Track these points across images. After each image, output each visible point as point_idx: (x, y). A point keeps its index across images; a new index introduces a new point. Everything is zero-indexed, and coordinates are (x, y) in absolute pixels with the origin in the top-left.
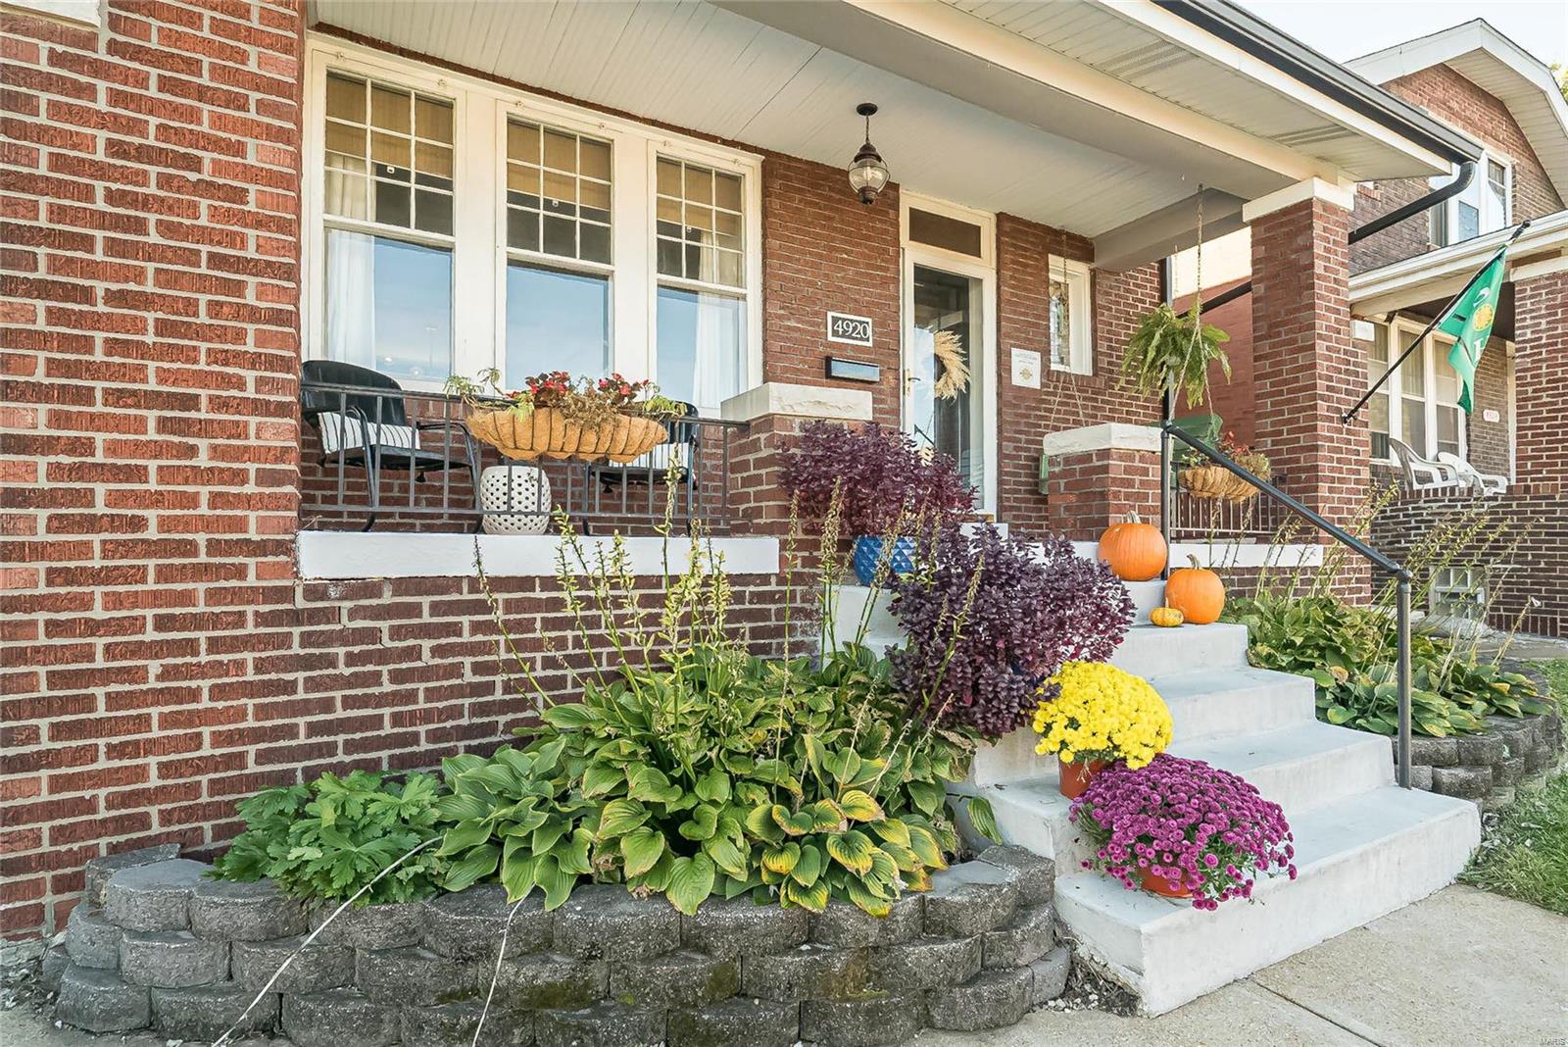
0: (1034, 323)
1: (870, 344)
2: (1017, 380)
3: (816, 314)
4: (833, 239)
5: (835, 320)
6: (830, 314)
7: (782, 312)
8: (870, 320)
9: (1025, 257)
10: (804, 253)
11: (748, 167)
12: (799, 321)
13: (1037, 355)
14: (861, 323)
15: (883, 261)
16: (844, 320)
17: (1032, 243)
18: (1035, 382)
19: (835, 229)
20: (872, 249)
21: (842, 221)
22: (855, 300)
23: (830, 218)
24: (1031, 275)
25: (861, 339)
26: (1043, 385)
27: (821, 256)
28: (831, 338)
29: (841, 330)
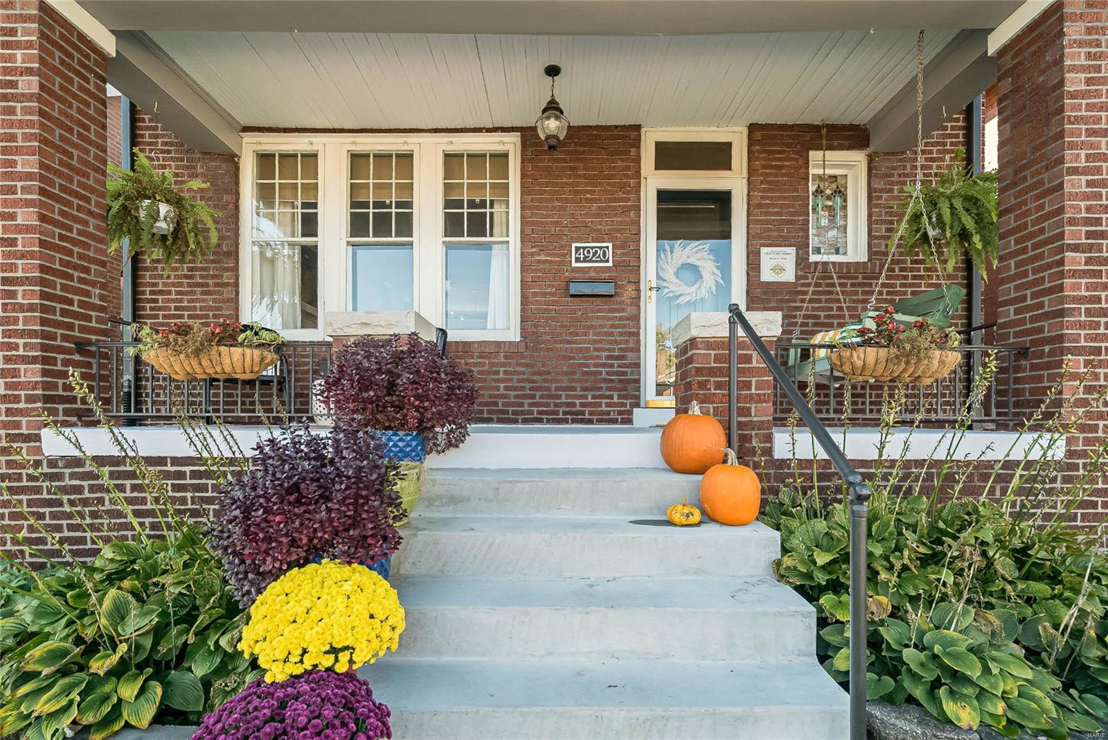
0: (788, 220)
1: (610, 264)
2: (767, 276)
3: (562, 247)
4: (578, 184)
5: (577, 249)
6: (574, 245)
7: (534, 250)
8: (610, 245)
9: (780, 159)
10: (551, 200)
11: (510, 144)
12: (549, 255)
13: (792, 250)
14: (600, 248)
15: (624, 193)
16: (584, 248)
17: (788, 145)
18: (789, 276)
19: (580, 176)
20: (614, 185)
21: (586, 169)
22: (598, 230)
23: (574, 168)
24: (784, 175)
25: (601, 261)
26: (797, 277)
27: (567, 200)
28: (574, 265)
29: (582, 256)
